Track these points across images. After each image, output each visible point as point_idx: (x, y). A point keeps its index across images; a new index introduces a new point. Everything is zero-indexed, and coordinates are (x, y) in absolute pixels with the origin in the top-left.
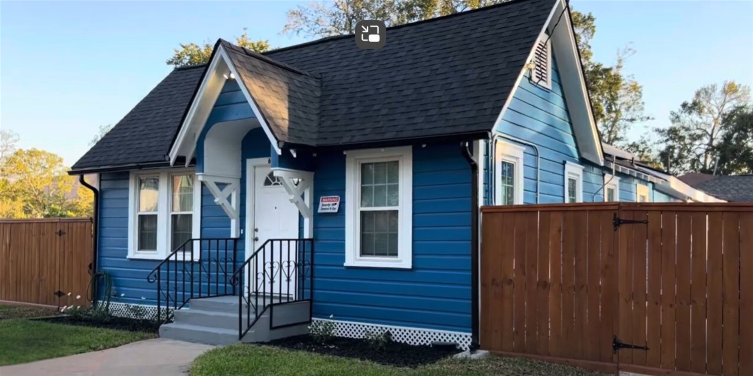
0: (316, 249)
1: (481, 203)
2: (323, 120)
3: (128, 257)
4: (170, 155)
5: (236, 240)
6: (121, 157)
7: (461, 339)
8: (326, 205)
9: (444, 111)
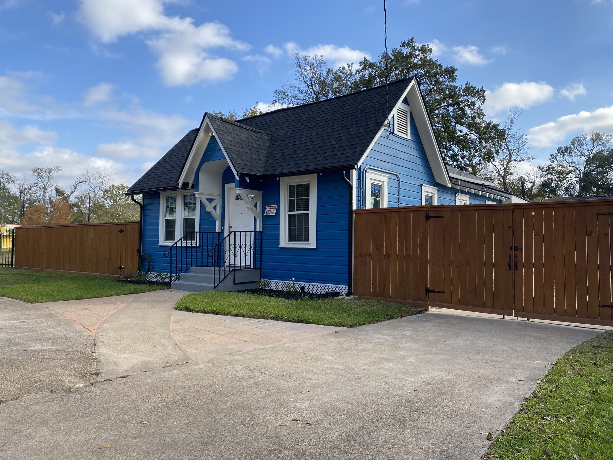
0: (263, 238)
1: (354, 207)
2: (268, 160)
3: (159, 245)
4: (179, 182)
5: (219, 233)
6: (155, 184)
7: (343, 289)
8: (269, 211)
9: (334, 153)
